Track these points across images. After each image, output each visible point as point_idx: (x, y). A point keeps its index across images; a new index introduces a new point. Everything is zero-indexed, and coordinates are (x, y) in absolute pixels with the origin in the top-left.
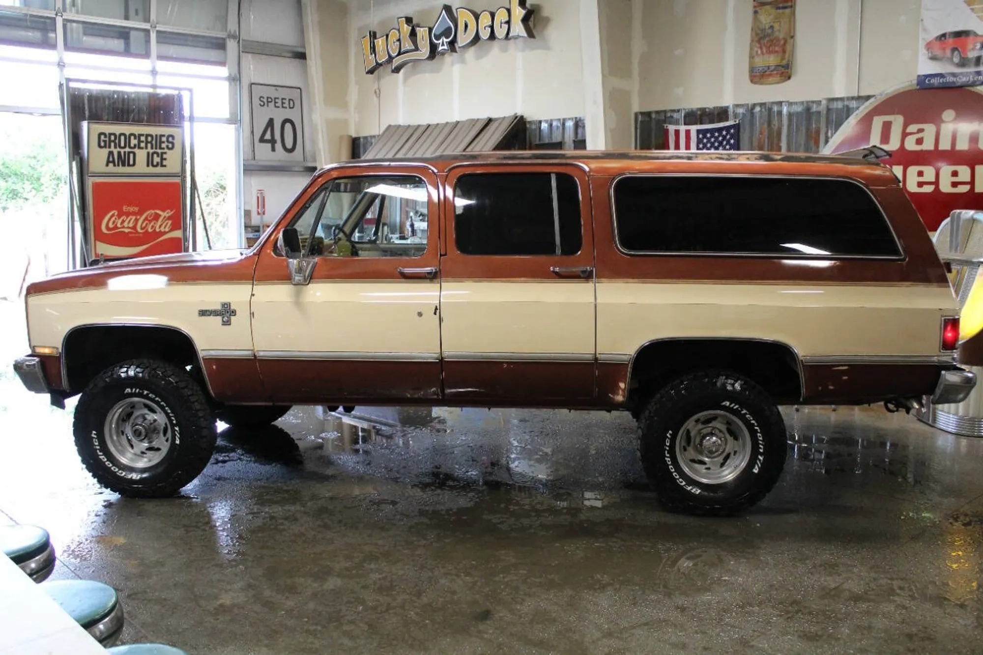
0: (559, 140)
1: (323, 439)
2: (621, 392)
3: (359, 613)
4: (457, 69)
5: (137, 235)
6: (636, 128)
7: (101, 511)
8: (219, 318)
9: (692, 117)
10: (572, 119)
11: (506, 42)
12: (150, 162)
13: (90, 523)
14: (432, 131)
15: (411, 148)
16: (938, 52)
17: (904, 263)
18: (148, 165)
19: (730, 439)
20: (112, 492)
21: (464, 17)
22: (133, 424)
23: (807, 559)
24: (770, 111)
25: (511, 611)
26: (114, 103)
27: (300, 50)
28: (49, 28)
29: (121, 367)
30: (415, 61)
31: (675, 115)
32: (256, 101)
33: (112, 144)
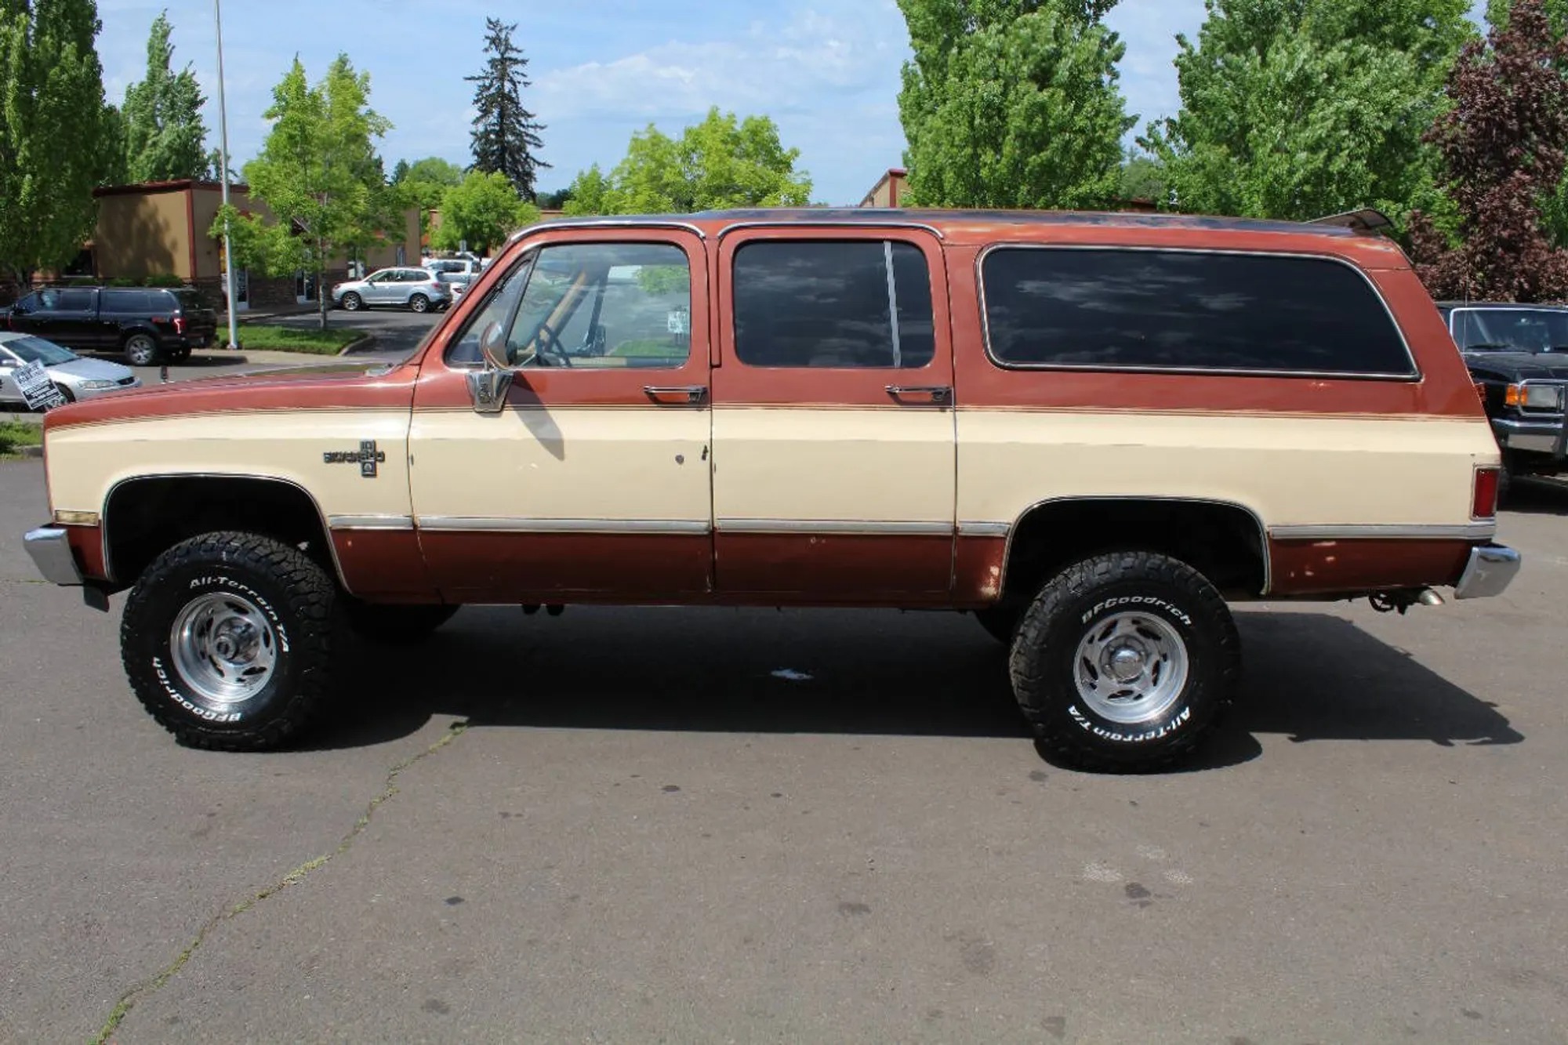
2: (992, 581)
8: (357, 466)
17: (1419, 385)
22: (215, 636)
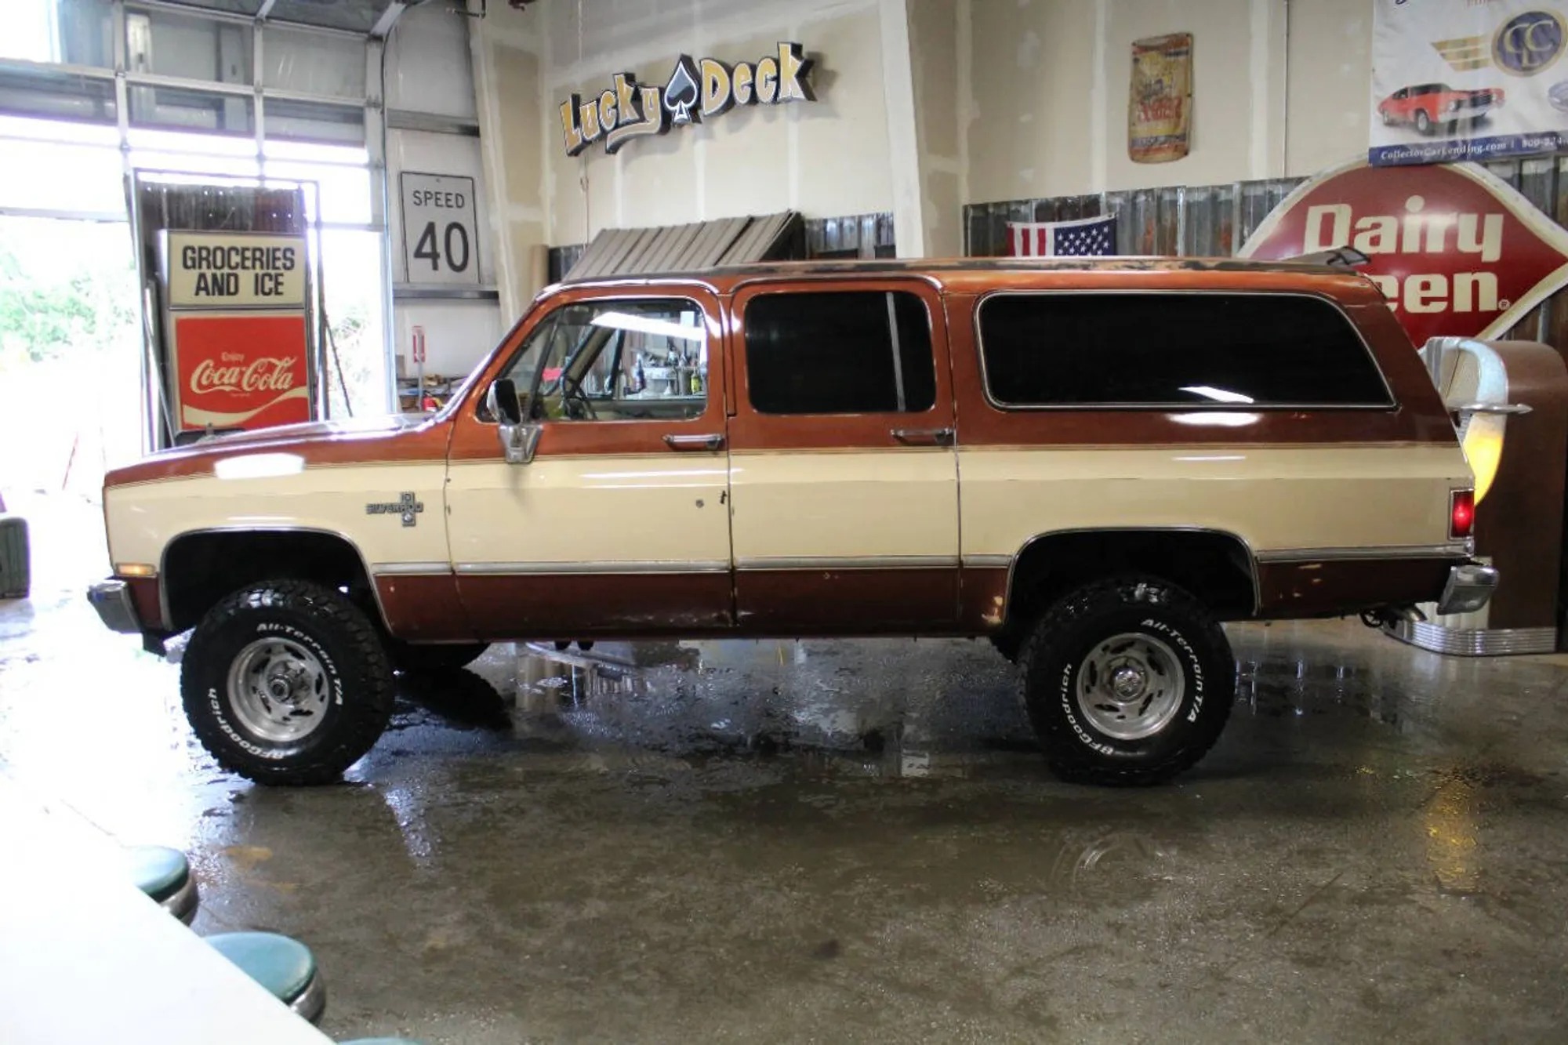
0: (854, 246)
1: (541, 687)
2: (996, 610)
3: (641, 954)
4: (701, 145)
5: (242, 395)
6: (966, 228)
7: (228, 808)
8: (398, 516)
9: (1047, 211)
10: (873, 216)
11: (772, 106)
12: (259, 288)
13: (214, 826)
14: (667, 237)
15: (637, 261)
16: (1397, 116)
17: (1396, 414)
18: (256, 293)
19: (1152, 673)
20: (242, 779)
21: (711, 72)
22: (269, 676)
23: (1276, 844)
24: (1160, 201)
25: (870, 941)
26: (204, 203)
27: (470, 123)
28: (105, 93)
29: (251, 592)
30: (640, 137)
31: (1023, 209)
32: (409, 199)
33: (204, 263)
